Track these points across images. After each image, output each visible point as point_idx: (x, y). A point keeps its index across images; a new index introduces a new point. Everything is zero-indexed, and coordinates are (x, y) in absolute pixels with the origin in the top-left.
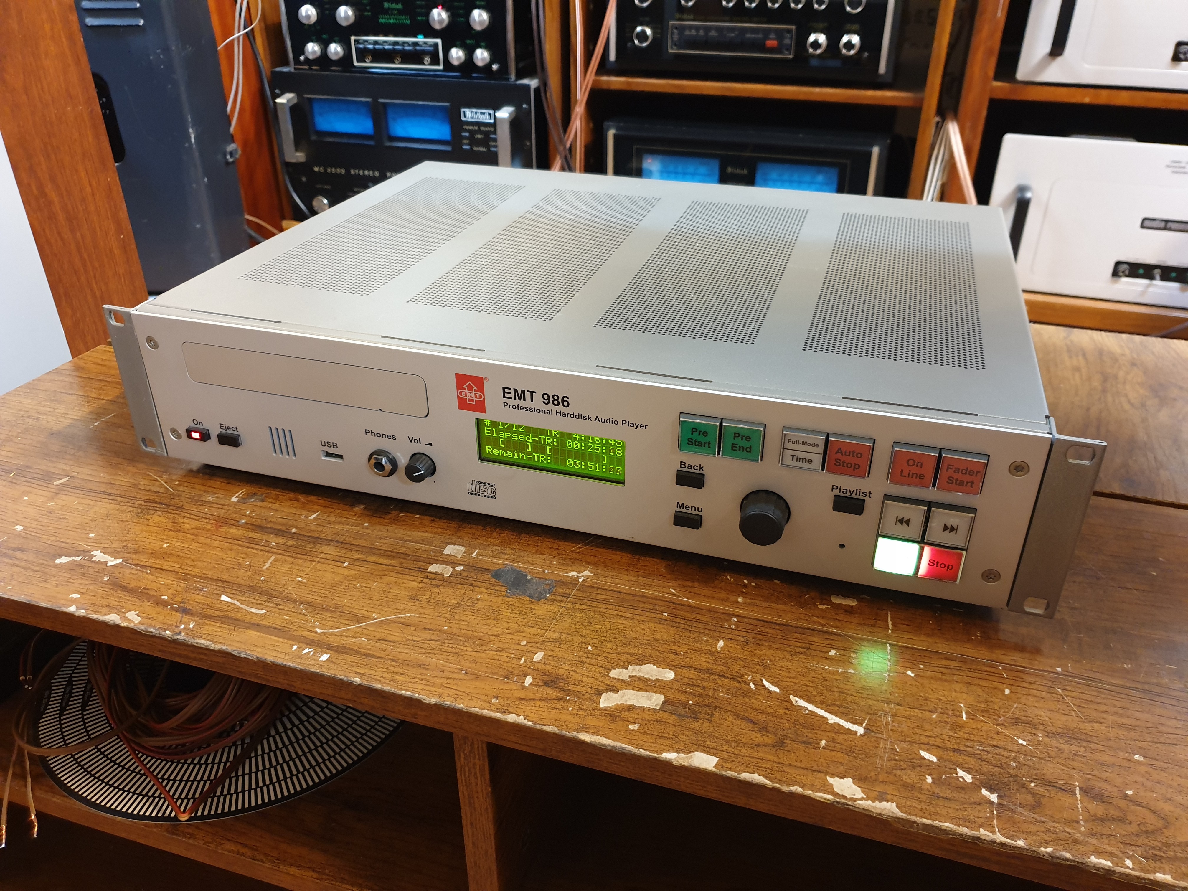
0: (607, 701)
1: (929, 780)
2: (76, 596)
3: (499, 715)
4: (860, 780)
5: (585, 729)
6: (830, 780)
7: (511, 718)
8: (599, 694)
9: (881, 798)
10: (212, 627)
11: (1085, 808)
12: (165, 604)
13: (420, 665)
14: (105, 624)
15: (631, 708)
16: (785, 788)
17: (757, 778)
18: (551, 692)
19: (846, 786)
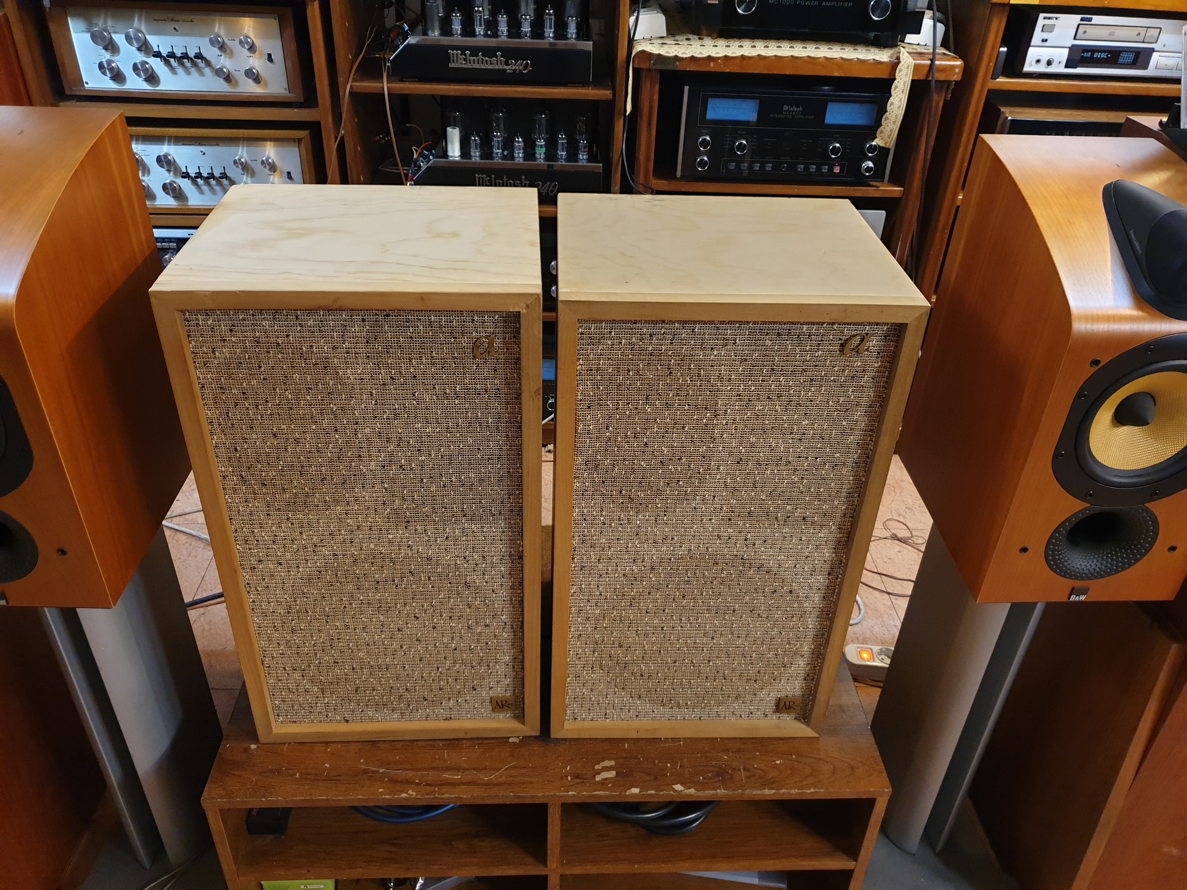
0: (598, 778)
4: (682, 784)
5: (596, 790)
6: (674, 786)
7: (570, 793)
8: (594, 776)
9: (689, 788)
11: (745, 775)
12: (419, 784)
13: (529, 782)
14: (400, 798)
15: (606, 779)
16: (661, 793)
17: (652, 792)
18: (578, 781)
19: (678, 787)
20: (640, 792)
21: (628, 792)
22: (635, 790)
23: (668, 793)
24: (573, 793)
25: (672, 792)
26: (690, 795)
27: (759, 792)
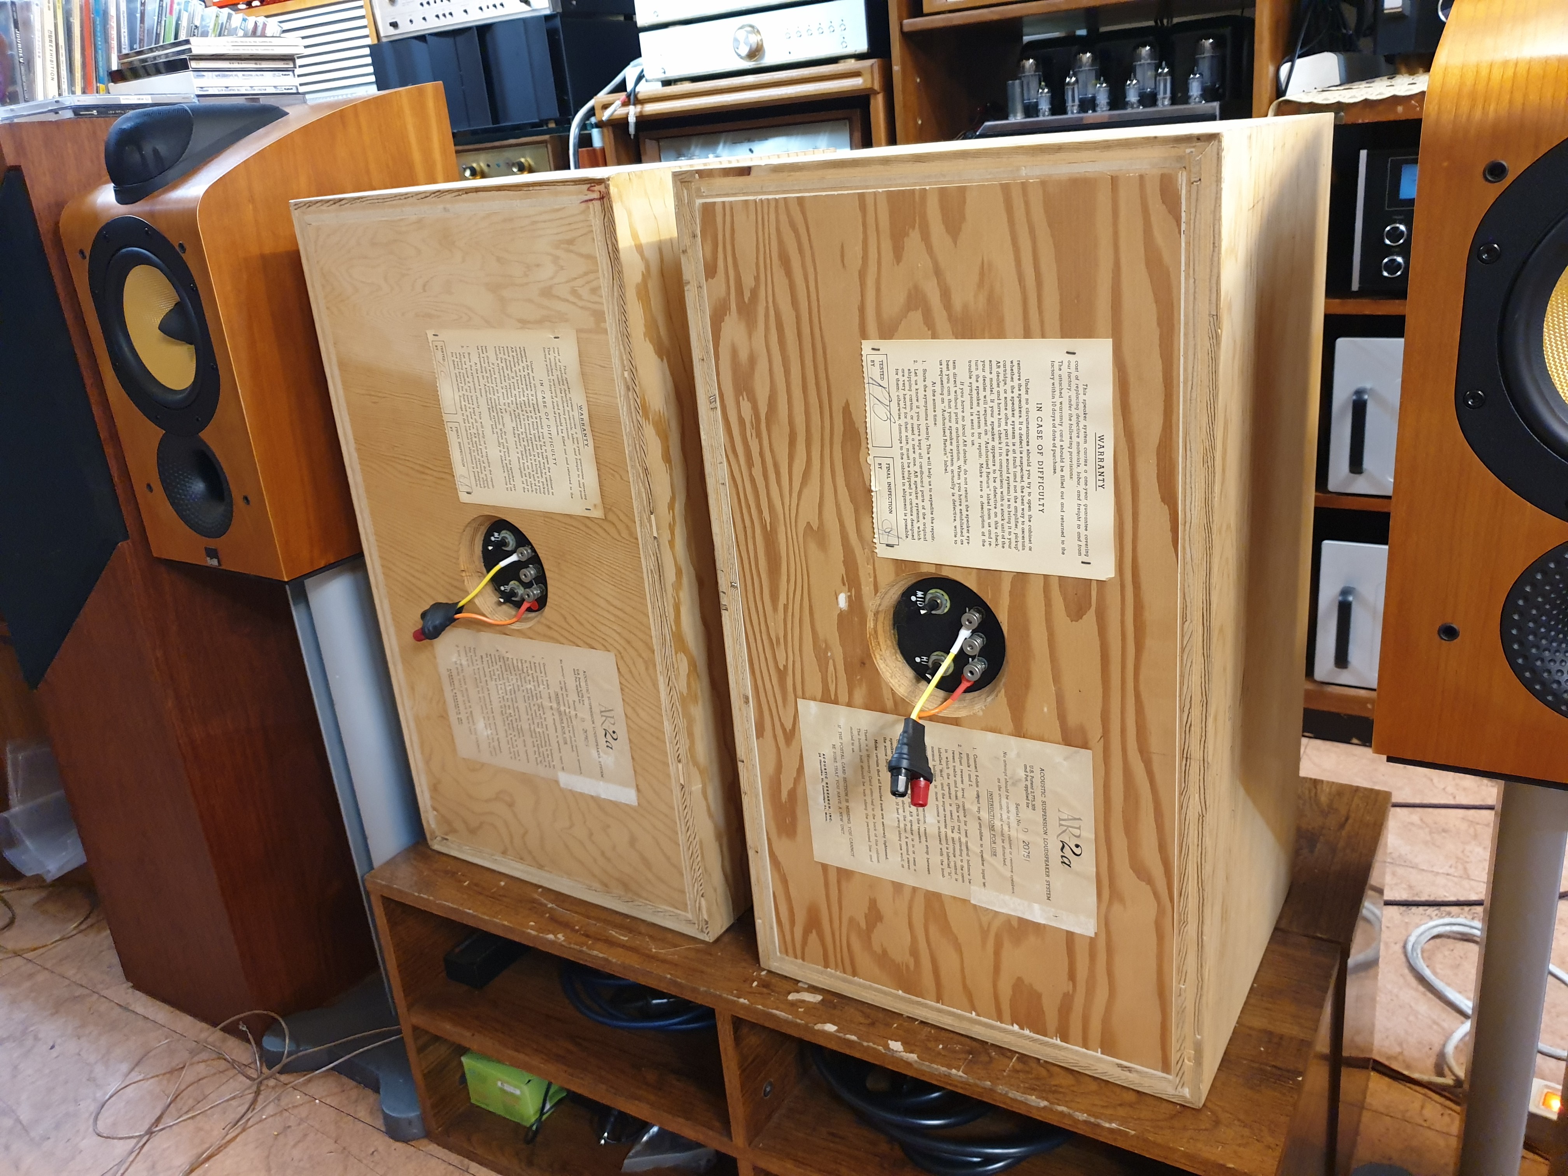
0: (792, 997)
1: (941, 1046)
2: (532, 923)
3: (735, 999)
4: (904, 1044)
5: (777, 1009)
6: (890, 1042)
7: (742, 1000)
8: (789, 993)
9: (912, 1052)
10: (599, 945)
11: (1013, 1066)
12: (577, 931)
13: (702, 972)
14: (547, 940)
15: (803, 1001)
16: (865, 1044)
17: (854, 1038)
18: (765, 990)
19: (896, 1046)
20: (837, 1031)
21: (819, 1027)
22: (831, 1028)
23: (875, 1046)
24: (746, 1001)
25: (880, 1048)
26: (909, 1064)
27: (1019, 1096)
